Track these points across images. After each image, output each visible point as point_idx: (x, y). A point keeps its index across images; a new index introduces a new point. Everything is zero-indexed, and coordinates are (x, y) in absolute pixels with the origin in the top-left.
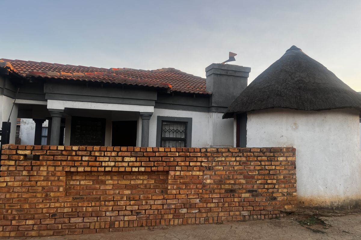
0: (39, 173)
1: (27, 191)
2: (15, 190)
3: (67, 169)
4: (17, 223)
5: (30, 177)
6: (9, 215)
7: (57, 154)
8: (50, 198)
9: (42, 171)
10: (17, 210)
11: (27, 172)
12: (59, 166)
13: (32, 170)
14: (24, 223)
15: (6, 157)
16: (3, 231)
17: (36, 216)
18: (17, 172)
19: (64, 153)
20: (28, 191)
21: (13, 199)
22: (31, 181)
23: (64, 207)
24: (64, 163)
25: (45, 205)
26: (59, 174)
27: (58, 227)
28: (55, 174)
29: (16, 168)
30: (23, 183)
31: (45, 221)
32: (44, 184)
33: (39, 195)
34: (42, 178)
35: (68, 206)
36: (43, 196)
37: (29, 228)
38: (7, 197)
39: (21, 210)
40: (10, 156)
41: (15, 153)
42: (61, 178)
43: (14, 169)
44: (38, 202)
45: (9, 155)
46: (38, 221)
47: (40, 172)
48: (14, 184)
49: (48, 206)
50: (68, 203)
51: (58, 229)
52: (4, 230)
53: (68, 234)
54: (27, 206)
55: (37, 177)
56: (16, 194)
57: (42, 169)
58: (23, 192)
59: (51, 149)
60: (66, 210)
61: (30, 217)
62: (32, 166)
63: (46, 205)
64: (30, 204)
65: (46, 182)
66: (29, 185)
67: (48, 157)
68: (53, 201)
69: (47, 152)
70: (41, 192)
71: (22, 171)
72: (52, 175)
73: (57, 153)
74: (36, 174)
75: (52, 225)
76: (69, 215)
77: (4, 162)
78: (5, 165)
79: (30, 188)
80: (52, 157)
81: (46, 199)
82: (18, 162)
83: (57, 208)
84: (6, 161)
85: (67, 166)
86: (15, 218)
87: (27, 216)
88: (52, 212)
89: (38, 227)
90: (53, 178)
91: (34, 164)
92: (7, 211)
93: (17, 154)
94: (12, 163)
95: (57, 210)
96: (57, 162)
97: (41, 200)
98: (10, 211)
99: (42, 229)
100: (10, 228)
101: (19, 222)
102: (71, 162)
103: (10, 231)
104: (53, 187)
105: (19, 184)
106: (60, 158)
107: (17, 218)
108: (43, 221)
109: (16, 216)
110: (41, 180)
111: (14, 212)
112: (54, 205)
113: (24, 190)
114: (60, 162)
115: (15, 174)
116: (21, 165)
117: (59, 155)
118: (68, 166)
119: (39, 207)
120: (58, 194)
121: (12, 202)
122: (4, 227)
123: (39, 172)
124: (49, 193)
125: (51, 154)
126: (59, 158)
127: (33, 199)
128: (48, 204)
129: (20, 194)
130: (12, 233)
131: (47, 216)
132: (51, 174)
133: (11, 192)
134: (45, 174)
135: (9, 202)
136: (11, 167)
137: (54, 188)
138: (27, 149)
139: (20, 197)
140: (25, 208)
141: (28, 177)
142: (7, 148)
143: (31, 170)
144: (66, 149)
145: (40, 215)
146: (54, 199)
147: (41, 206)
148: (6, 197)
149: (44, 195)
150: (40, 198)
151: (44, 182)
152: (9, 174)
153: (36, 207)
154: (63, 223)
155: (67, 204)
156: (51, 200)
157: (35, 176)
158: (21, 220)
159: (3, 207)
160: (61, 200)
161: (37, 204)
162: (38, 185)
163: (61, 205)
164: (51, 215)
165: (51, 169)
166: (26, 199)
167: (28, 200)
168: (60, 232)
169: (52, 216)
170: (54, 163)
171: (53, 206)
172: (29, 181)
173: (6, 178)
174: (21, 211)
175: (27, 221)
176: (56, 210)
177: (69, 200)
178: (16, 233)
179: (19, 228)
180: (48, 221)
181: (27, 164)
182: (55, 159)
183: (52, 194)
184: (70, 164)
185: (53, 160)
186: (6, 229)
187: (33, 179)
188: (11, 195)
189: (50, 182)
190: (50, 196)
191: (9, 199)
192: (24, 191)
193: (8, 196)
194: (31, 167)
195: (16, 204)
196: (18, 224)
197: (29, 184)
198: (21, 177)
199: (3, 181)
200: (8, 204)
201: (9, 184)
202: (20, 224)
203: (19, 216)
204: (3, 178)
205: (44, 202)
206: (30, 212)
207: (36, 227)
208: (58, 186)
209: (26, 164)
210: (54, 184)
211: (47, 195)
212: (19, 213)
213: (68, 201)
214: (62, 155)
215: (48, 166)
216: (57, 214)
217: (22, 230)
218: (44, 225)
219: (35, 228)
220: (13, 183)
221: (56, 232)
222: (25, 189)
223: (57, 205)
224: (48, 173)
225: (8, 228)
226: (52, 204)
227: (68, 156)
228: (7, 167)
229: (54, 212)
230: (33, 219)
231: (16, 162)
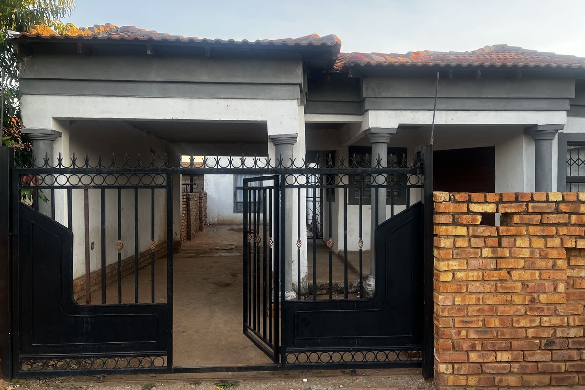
0: (515, 253)
1: (493, 290)
2: (471, 288)
3: (570, 244)
4: (479, 357)
5: (499, 261)
6: (462, 341)
7: (549, 210)
8: (538, 305)
9: (521, 249)
10: (477, 331)
11: (491, 249)
12: (552, 237)
13: (500, 245)
14: (492, 358)
15: (450, 218)
16: (453, 373)
17: (515, 344)
18: (472, 250)
19: (562, 207)
20: (496, 291)
21: (467, 309)
22: (500, 269)
23: (569, 326)
24: (564, 231)
25: (531, 321)
26: (554, 254)
27: (559, 368)
28: (547, 254)
29: (470, 241)
30: (485, 274)
31: (534, 355)
32: (527, 275)
33: (517, 300)
34: (522, 263)
35: (577, 323)
36: (527, 303)
37: (504, 368)
38: (456, 303)
39: (485, 329)
40: (457, 216)
41: (465, 210)
42: (559, 262)
43: (466, 244)
44: (518, 314)
45: (454, 214)
46: (518, 354)
47: (517, 250)
48: (467, 276)
49: (537, 323)
50: (576, 318)
51: (559, 373)
52: (455, 372)
53: (578, 384)
54: (495, 323)
55: (513, 260)
56: (474, 297)
57: (519, 242)
58: (487, 292)
59: (535, 199)
60: (573, 333)
61: (504, 345)
62: (500, 237)
63: (534, 321)
64: (502, 318)
65: (529, 271)
66: (496, 279)
67: (531, 216)
68: (546, 313)
69: (527, 206)
70: (521, 293)
71: (481, 248)
72: (541, 257)
73: (548, 208)
74: (508, 255)
75: (547, 363)
76: (579, 343)
77: (447, 230)
78: (447, 236)
79: (499, 284)
80: (539, 217)
81: (532, 309)
82: (473, 230)
83: (555, 327)
84: (450, 228)
85: (567, 238)
86: (475, 347)
87: (498, 344)
88: (546, 335)
89: (522, 367)
90: (542, 264)
91: (504, 234)
92: (459, 333)
93: (469, 212)
94: (462, 231)
95: (555, 331)
96: (550, 228)
97: (523, 311)
98: (463, 333)
99: (529, 371)
100: (467, 368)
101: (483, 356)
102: (578, 228)
103: (467, 375)
104: (544, 282)
105: (478, 276)
106: (555, 218)
107: (479, 348)
108: (530, 355)
109: (477, 342)
110: (519, 267)
111: (473, 336)
112: (550, 321)
113: (487, 288)
114: (554, 228)
115: (468, 255)
116: (480, 235)
117: (552, 213)
118: (571, 236)
119: (520, 326)
120: (556, 298)
121: (467, 314)
122: (456, 366)
123: (515, 251)
124: (535, 296)
125: (537, 210)
126: (553, 218)
127: (507, 308)
128: (538, 319)
129: (481, 296)
130: (470, 378)
131: (536, 344)
132: (540, 253)
133: (464, 292)
134: (526, 253)
135: (462, 314)
136: (460, 239)
137: (546, 284)
138: (488, 200)
139: (481, 303)
140: (493, 326)
141: (495, 261)
142: (448, 200)
143: (497, 245)
144: (566, 199)
145: (523, 342)
146: (548, 309)
147: (523, 323)
148: (454, 304)
149: (527, 299)
150: (520, 307)
151: (526, 271)
152: (457, 254)
153: (515, 325)
154: (568, 361)
155: (574, 320)
156: (543, 310)
157: (507, 260)
158: (485, 353)
159: (451, 323)
160: (561, 311)
161: (515, 318)
162: (514, 278)
163: (562, 320)
164: (544, 341)
165: (538, 243)
166: (493, 308)
167: (497, 310)
168: (563, 379)
169: (546, 344)
170: (543, 230)
171: (547, 324)
172: (496, 269)
173: (451, 263)
174: (486, 332)
175: (499, 354)
176: (553, 331)
177: (577, 310)
178: (480, 379)
179: (483, 368)
180: (538, 356)
181: (491, 232)
182: (545, 221)
183: (543, 298)
184: (575, 231)
185: (541, 224)
186: (459, 369)
187: (503, 266)
188: (463, 299)
189: (537, 272)
190: (540, 301)
191: (460, 308)
192: (488, 290)
193: (458, 300)
194: (497, 239)
195: (475, 319)
196: (482, 361)
197: (496, 275)
198: (481, 261)
199: (446, 269)
200: (461, 319)
201: (460, 275)
202: (486, 360)
203: (482, 344)
204: (446, 263)
205: (528, 314)
206: (503, 334)
207: (516, 368)
208: (554, 280)
209: (488, 234)
210: (545, 276)
211: (533, 300)
212: (482, 337)
213: (576, 313)
214: (558, 212)
215: (531, 237)
216: (557, 341)
217: (490, 373)
218: (533, 364)
219: (515, 370)
220: (466, 274)
221: (555, 378)
222: (489, 286)
223: (556, 321)
224: (532, 253)
225: (464, 368)
226: (544, 319)
227: (570, 213)
228: (452, 240)
229: (550, 336)
230: (509, 349)
231: (468, 228)
